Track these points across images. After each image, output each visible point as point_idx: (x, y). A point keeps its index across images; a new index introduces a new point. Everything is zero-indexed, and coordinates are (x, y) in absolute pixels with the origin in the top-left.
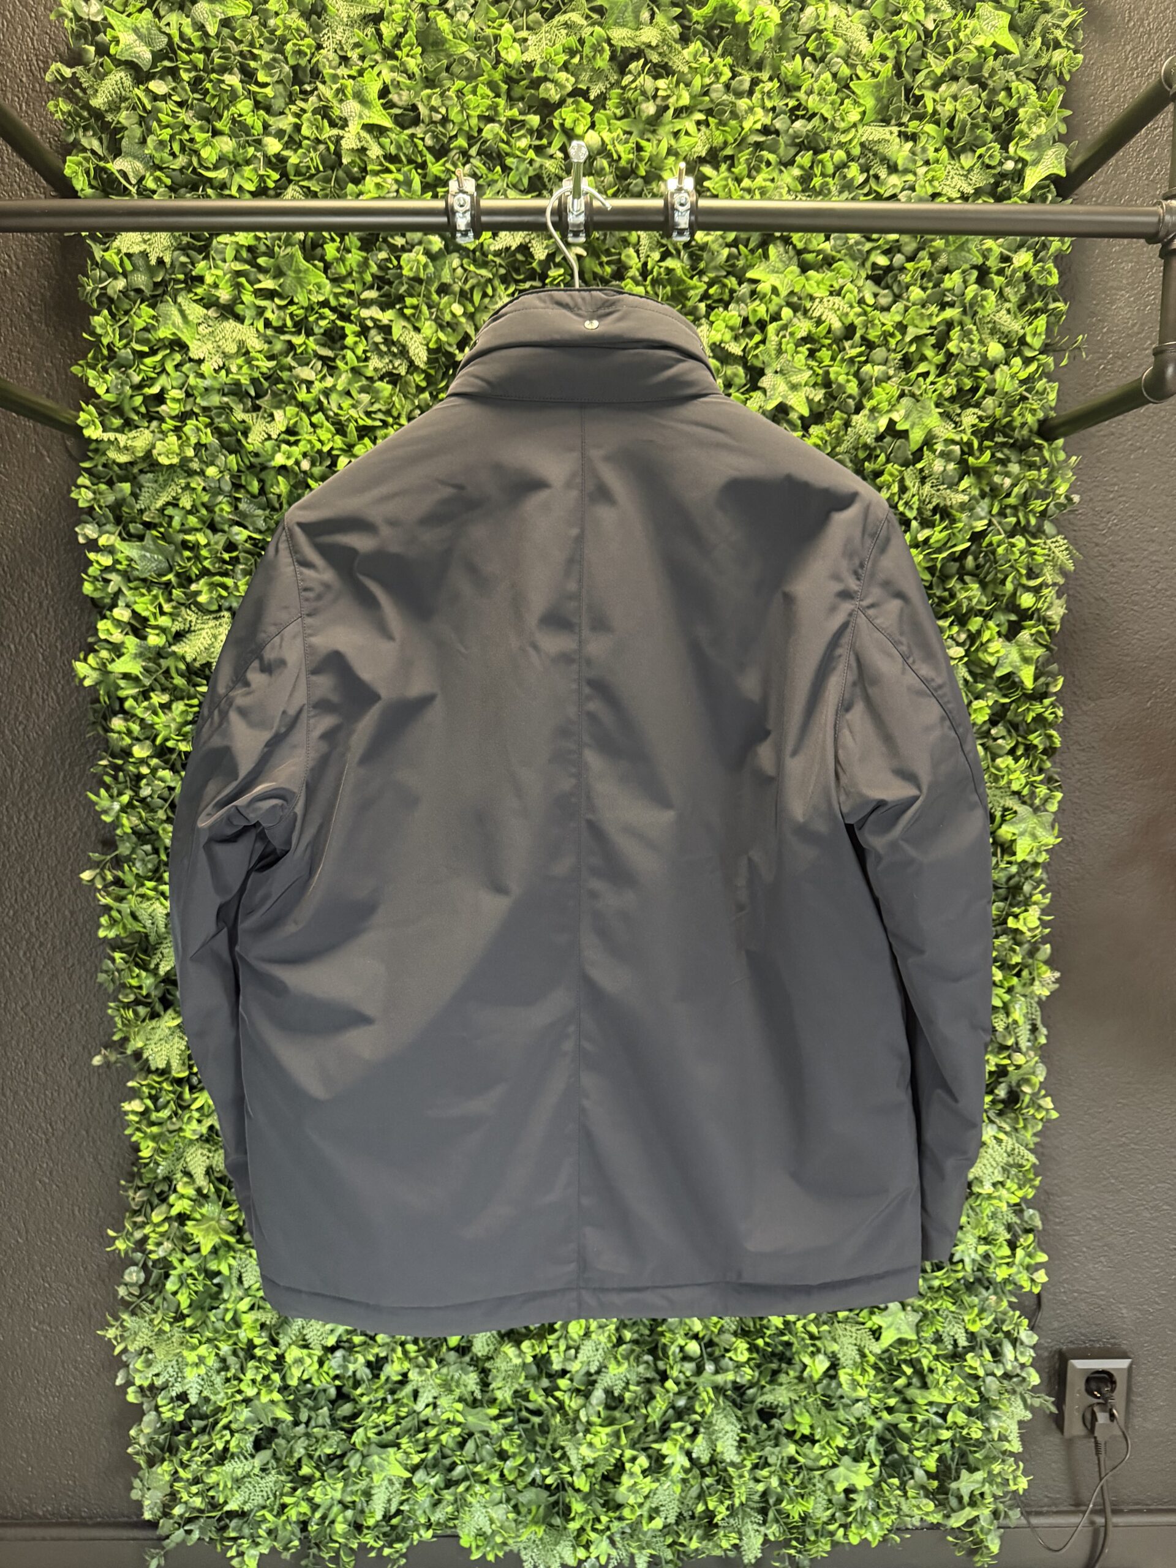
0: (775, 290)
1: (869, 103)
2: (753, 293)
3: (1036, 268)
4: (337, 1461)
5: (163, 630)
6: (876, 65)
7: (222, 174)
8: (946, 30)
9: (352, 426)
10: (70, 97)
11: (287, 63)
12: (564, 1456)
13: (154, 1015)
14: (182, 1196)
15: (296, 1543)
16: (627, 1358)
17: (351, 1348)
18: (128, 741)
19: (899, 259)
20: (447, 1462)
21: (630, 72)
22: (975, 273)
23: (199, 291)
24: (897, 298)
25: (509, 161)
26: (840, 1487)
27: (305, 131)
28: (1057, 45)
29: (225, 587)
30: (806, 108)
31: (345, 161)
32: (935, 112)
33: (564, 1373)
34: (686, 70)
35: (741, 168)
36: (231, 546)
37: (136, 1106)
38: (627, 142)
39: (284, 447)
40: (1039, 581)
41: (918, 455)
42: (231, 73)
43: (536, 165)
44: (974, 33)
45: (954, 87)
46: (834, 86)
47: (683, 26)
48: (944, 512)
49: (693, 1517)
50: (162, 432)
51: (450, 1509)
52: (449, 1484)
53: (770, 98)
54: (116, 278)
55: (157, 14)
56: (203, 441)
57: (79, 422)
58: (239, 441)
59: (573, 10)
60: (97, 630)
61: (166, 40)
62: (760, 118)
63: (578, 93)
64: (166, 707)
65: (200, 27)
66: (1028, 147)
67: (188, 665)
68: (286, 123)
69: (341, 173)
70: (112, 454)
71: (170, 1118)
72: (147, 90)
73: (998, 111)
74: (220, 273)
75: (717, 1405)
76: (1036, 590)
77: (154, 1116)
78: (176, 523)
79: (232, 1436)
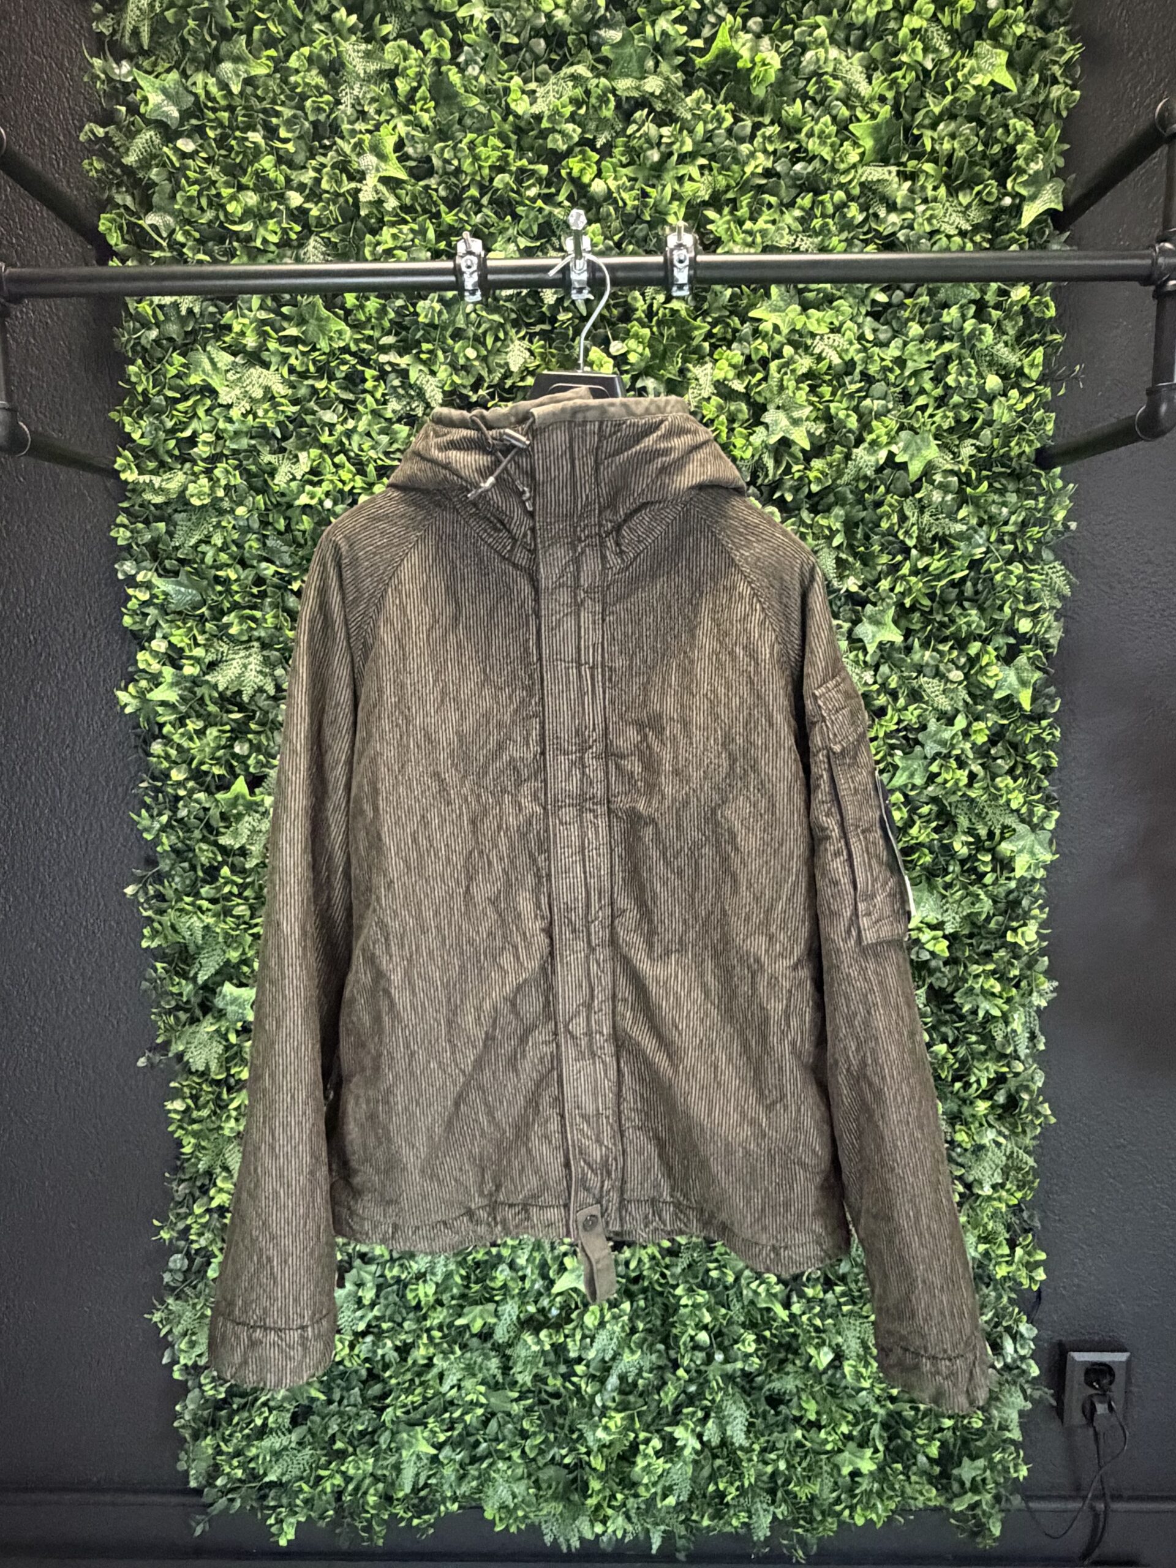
0: (776, 328)
1: (868, 144)
2: (756, 333)
3: (1033, 301)
4: (369, 1437)
5: (198, 660)
6: (875, 106)
7: (247, 227)
8: (945, 69)
9: (371, 468)
10: (104, 156)
11: (307, 119)
12: (581, 1437)
13: (194, 1021)
14: (221, 1190)
15: (331, 1513)
16: (640, 1345)
17: (379, 1335)
18: (165, 764)
19: (898, 295)
20: (472, 1439)
21: (635, 122)
22: (973, 308)
23: (227, 339)
24: (896, 334)
25: (520, 210)
26: (846, 1470)
27: (325, 185)
28: (1055, 81)
29: (254, 619)
30: (806, 151)
31: (363, 213)
32: (933, 149)
33: (579, 1360)
34: (689, 117)
35: (743, 212)
36: (259, 581)
37: (178, 1105)
38: (632, 188)
39: (308, 488)
40: (1037, 605)
41: (917, 486)
42: (255, 130)
43: (546, 212)
44: (972, 72)
45: (953, 126)
46: (834, 129)
47: (685, 73)
48: (944, 541)
49: (704, 1496)
50: (194, 474)
51: (474, 1484)
52: (474, 1460)
53: (771, 142)
54: (149, 329)
55: (184, 75)
56: (233, 483)
57: (116, 466)
58: (265, 481)
59: (579, 62)
60: (136, 662)
61: (192, 99)
62: (762, 162)
63: (587, 143)
64: (200, 733)
65: (224, 86)
66: (1025, 184)
67: (220, 694)
68: (307, 177)
69: (359, 224)
70: (148, 496)
71: (209, 1116)
72: (176, 150)
73: (996, 149)
74: (246, 321)
75: (726, 1394)
76: (1034, 615)
77: (195, 1114)
78: (209, 560)
79: (270, 1412)
